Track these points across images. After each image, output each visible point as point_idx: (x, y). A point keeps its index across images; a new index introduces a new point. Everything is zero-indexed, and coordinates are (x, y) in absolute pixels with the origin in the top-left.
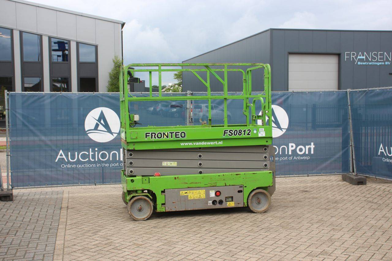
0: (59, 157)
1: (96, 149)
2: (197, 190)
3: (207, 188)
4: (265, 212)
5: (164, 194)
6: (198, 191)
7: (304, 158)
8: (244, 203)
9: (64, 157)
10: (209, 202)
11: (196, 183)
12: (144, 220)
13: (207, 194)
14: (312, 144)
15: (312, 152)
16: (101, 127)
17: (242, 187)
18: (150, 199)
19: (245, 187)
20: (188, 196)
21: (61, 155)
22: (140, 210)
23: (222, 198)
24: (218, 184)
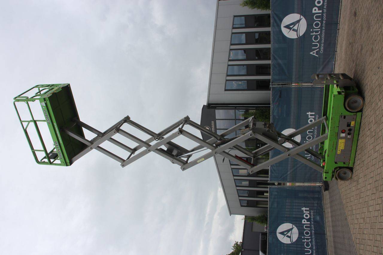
2: (338, 145)
3: (338, 137)
5: (337, 163)
6: (339, 143)
8: (354, 115)
10: (348, 137)
11: (333, 144)
12: (352, 174)
13: (342, 138)
17: (341, 116)
18: (339, 170)
19: (342, 114)
20: (341, 150)
23: (347, 129)
24: (337, 131)
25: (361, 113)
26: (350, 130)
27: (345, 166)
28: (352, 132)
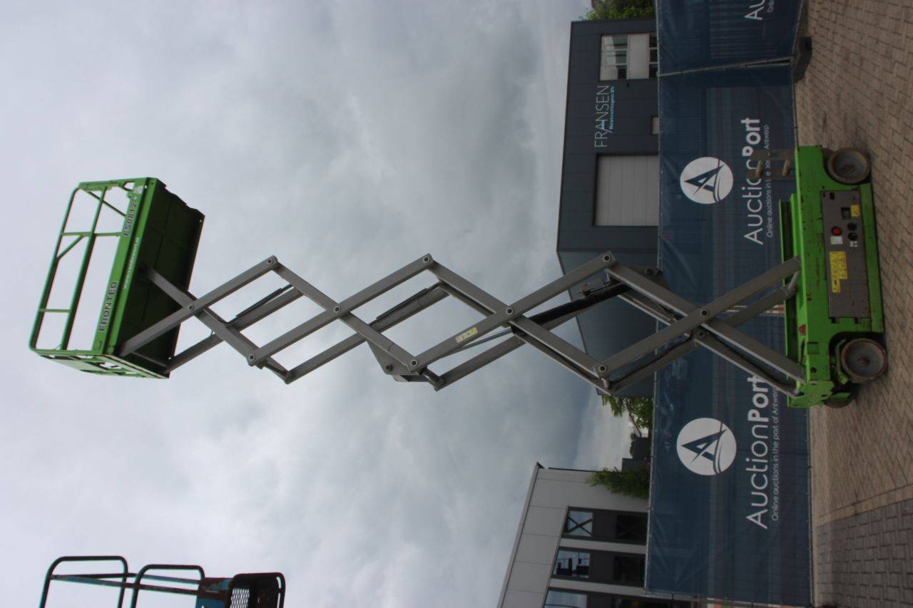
0: (759, 523)
1: (748, 460)
2: (829, 265)
3: (827, 248)
4: (868, 156)
5: (837, 319)
6: (832, 263)
7: (766, 133)
8: (853, 190)
9: (759, 514)
10: (852, 245)
11: (818, 266)
12: (886, 355)
13: (837, 248)
14: (743, 121)
15: (757, 121)
16: (711, 449)
17: (824, 193)
18: (845, 343)
19: (823, 188)
20: (841, 281)
21: (756, 518)
22: (867, 361)
23: (843, 224)
24: (820, 231)
25: (868, 185)
26: (852, 227)
27: (861, 328)
28: (858, 231)
